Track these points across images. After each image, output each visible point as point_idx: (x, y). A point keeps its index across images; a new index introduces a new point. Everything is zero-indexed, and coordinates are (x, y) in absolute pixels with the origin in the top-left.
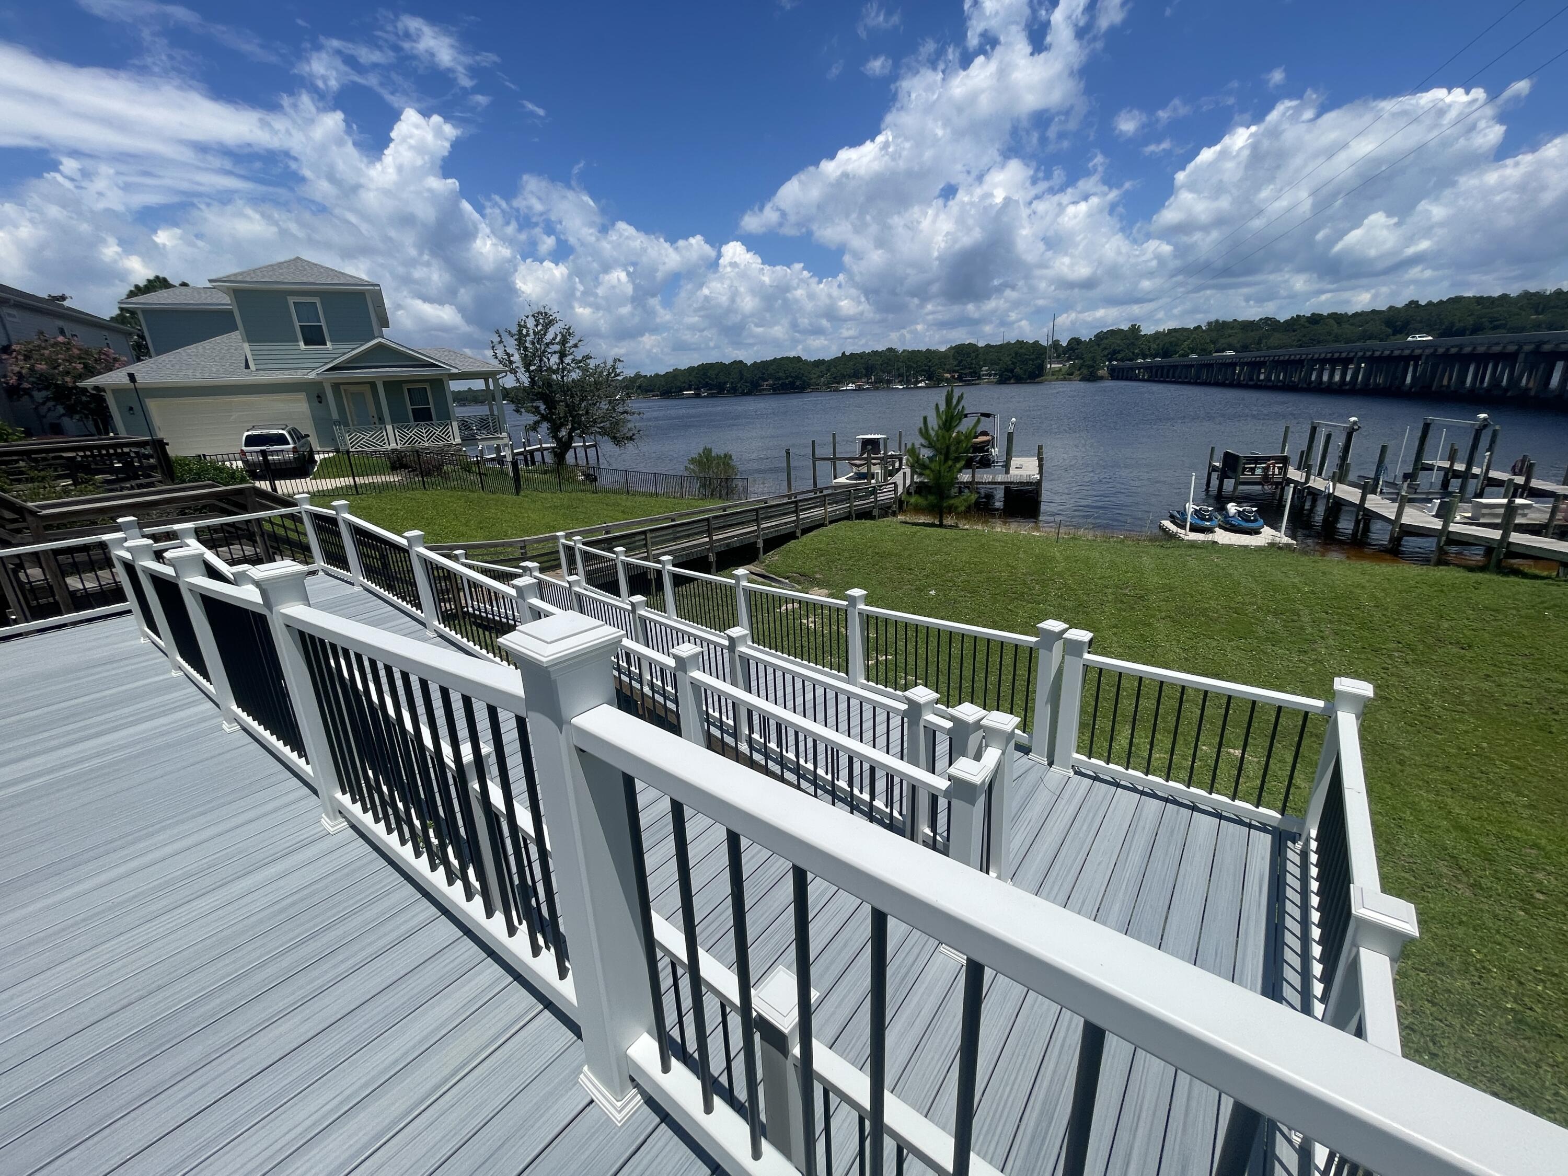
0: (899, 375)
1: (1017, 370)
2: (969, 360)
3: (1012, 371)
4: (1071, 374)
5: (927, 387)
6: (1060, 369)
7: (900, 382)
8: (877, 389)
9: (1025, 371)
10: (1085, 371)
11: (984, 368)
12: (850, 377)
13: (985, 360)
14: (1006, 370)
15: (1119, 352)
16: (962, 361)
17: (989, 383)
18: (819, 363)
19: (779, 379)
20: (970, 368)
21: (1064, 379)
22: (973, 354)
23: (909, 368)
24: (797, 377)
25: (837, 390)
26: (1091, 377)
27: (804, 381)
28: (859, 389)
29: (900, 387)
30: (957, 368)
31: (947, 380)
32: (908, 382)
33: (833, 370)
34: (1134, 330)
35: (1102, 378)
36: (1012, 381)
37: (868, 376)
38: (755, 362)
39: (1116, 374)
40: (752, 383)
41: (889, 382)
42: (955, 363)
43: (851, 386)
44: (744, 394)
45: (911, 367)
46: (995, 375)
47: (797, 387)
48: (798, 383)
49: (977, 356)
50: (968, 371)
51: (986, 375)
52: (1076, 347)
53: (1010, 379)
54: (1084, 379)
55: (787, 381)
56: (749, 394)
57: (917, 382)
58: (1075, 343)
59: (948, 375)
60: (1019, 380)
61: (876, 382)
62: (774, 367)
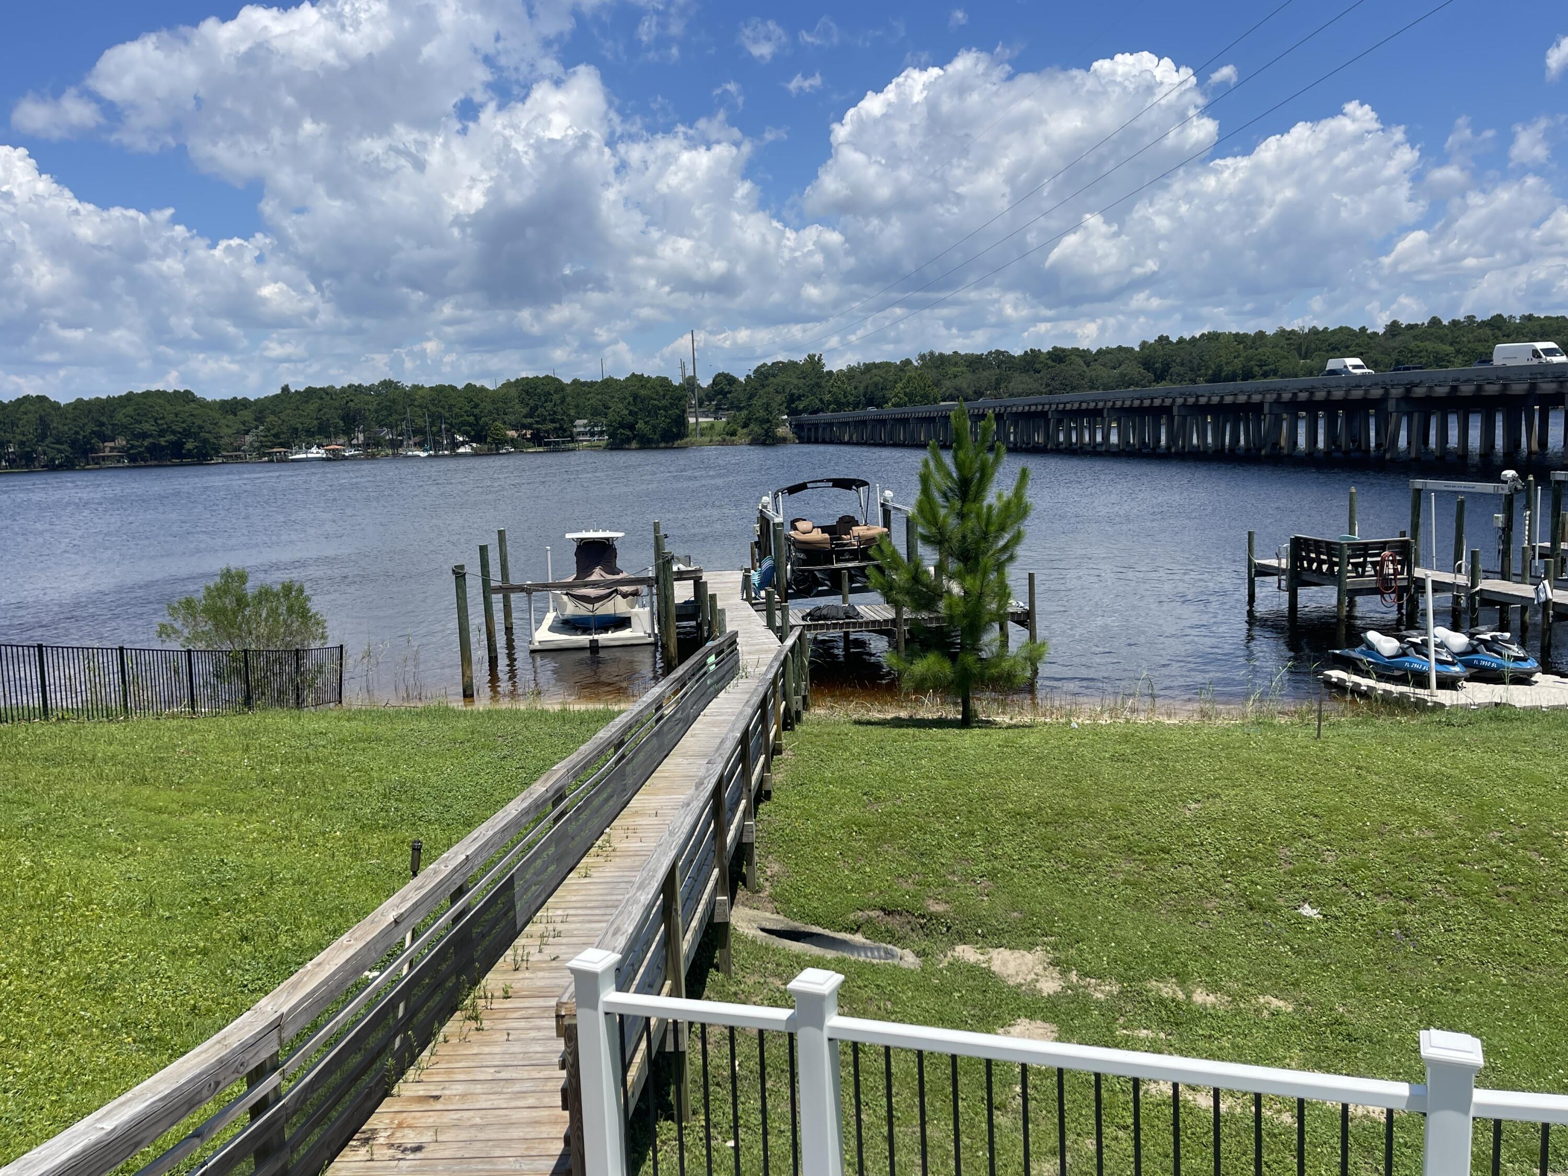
0: (416, 432)
1: (640, 425)
2: (549, 405)
3: (632, 427)
4: (733, 434)
5: (476, 454)
6: (712, 426)
7: (420, 445)
8: (373, 457)
9: (654, 427)
10: (755, 428)
11: (579, 422)
12: (310, 433)
13: (577, 406)
14: (622, 425)
15: (799, 398)
16: (535, 408)
17: (593, 448)
18: (233, 407)
19: (144, 435)
20: (553, 421)
21: (723, 443)
22: (555, 397)
23: (436, 418)
24: (187, 433)
25: (284, 460)
26: (767, 439)
27: (205, 441)
28: (335, 458)
29: (423, 454)
30: (529, 420)
31: (513, 442)
32: (437, 446)
33: (271, 418)
34: (814, 363)
35: (783, 440)
36: (634, 445)
37: (348, 432)
38: (80, 401)
39: (805, 434)
40: (73, 444)
41: (395, 445)
42: (525, 411)
43: (315, 453)
44: (52, 467)
45: (440, 417)
46: (601, 433)
47: (189, 454)
48: (190, 445)
49: (563, 400)
50: (551, 426)
51: (584, 434)
52: (727, 388)
53: (628, 440)
54: (756, 442)
55: (162, 441)
56: (67, 466)
57: (455, 445)
58: (724, 383)
59: (512, 433)
60: (646, 444)
61: (366, 445)
62: (129, 410)
